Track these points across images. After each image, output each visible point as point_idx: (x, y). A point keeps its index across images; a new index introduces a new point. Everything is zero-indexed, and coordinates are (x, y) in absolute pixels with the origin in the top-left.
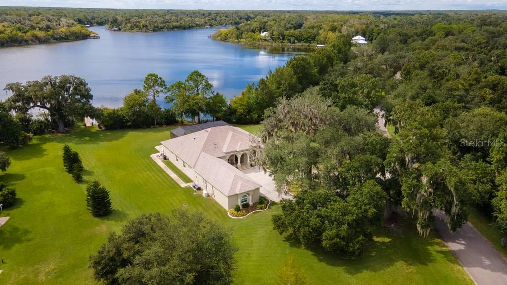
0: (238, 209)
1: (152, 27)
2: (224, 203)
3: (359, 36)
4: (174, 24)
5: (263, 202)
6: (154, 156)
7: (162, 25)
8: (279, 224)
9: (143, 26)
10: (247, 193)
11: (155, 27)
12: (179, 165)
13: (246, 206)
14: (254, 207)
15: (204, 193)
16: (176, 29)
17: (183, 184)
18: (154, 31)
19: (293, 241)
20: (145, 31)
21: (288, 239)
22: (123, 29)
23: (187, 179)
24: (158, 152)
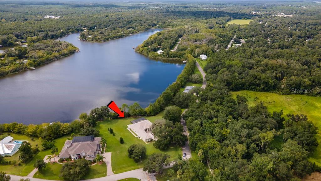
0: (147, 142)
1: (103, 39)
2: (145, 141)
3: (203, 55)
4: (114, 35)
5: (152, 140)
6: (127, 128)
7: (108, 37)
8: (154, 145)
9: (99, 39)
10: (149, 139)
11: (104, 39)
12: (134, 132)
13: (149, 141)
14: (150, 141)
15: (140, 138)
16: (115, 38)
17: (136, 136)
18: (104, 41)
19: (156, 148)
20: (100, 42)
21: (156, 147)
22: (88, 40)
23: (137, 135)
24: (128, 127)
